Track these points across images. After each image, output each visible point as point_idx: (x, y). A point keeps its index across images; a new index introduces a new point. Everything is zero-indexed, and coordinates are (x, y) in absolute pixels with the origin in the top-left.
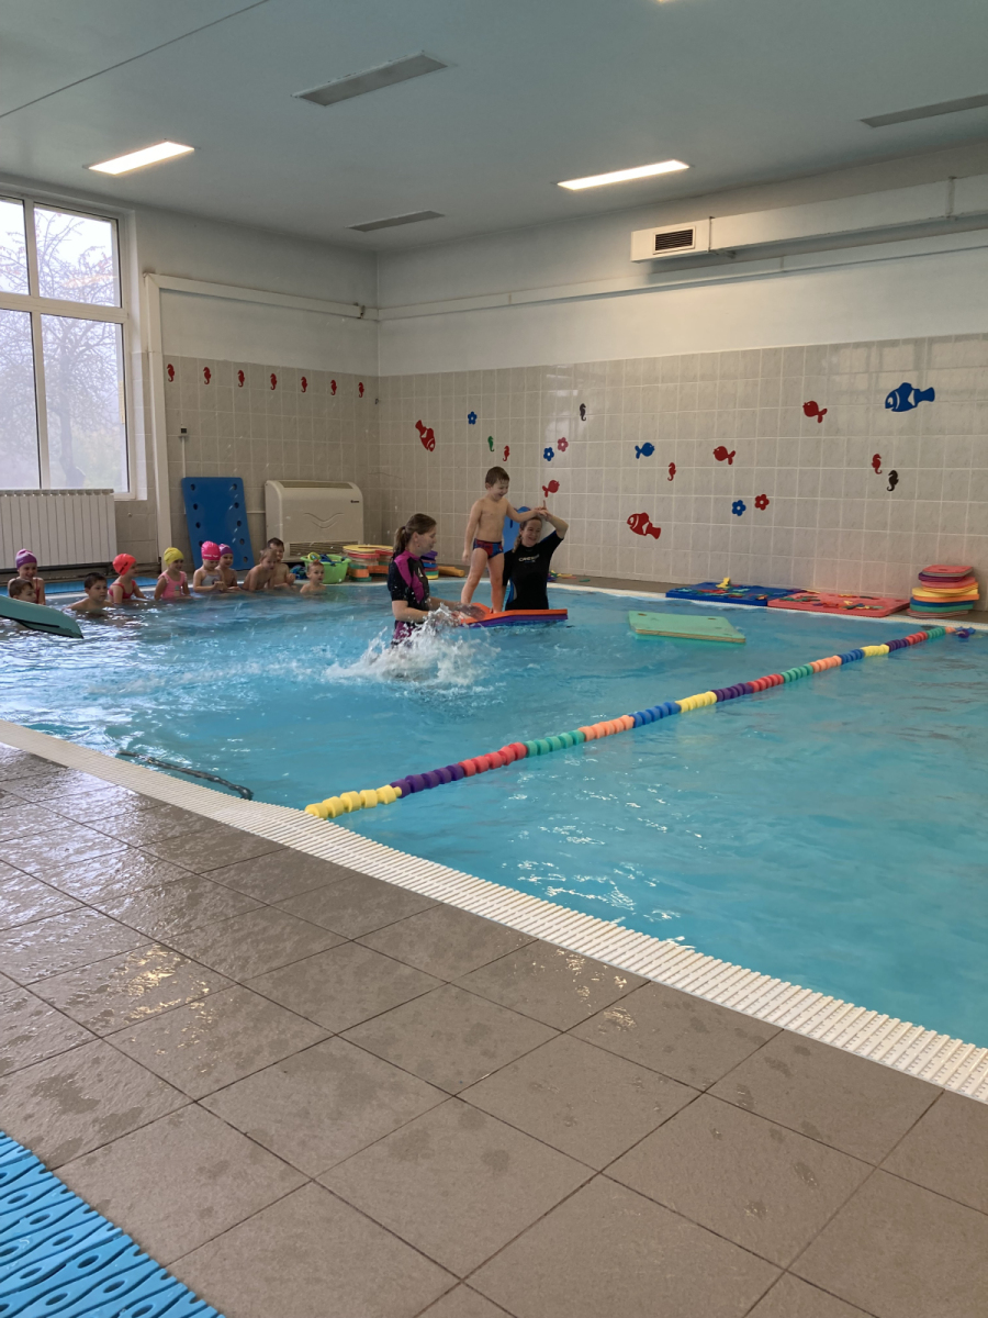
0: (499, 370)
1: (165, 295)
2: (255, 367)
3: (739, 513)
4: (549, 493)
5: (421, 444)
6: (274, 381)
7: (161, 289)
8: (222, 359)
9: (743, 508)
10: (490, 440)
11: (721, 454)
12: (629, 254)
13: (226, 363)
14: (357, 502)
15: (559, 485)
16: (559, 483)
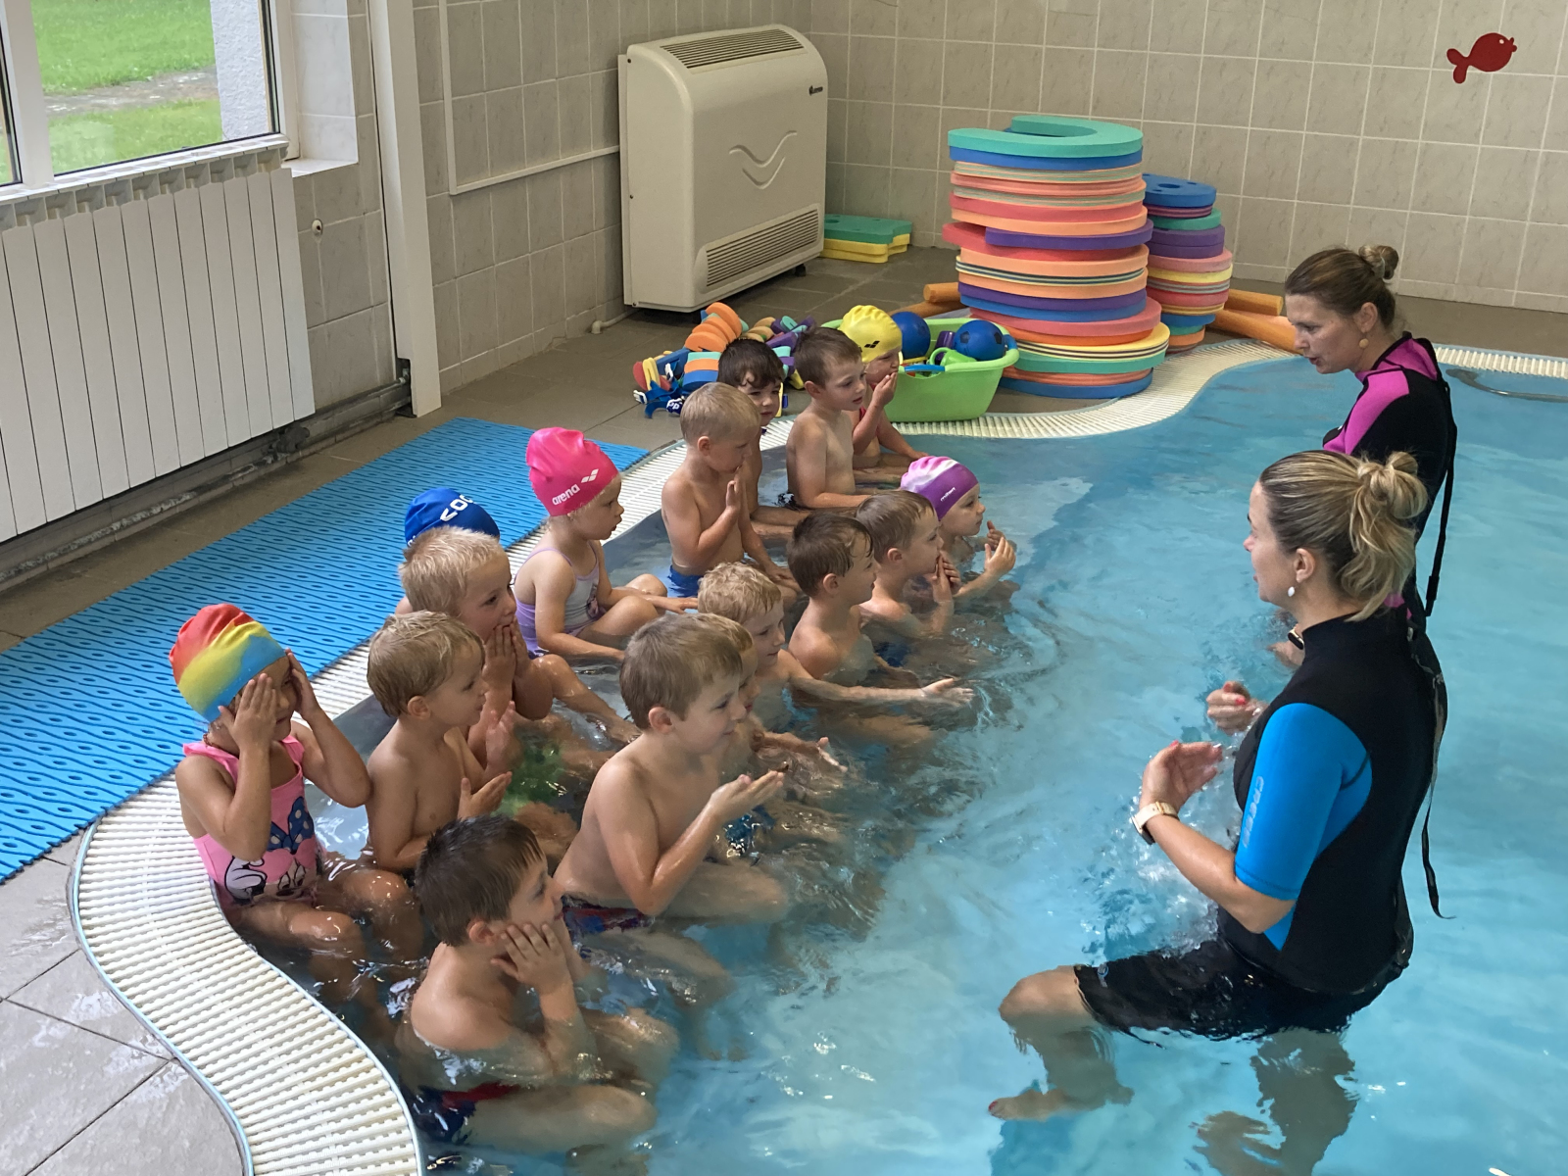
4: (1471, 71)
14: (820, 89)
15: (1515, 48)
16: (1515, 44)
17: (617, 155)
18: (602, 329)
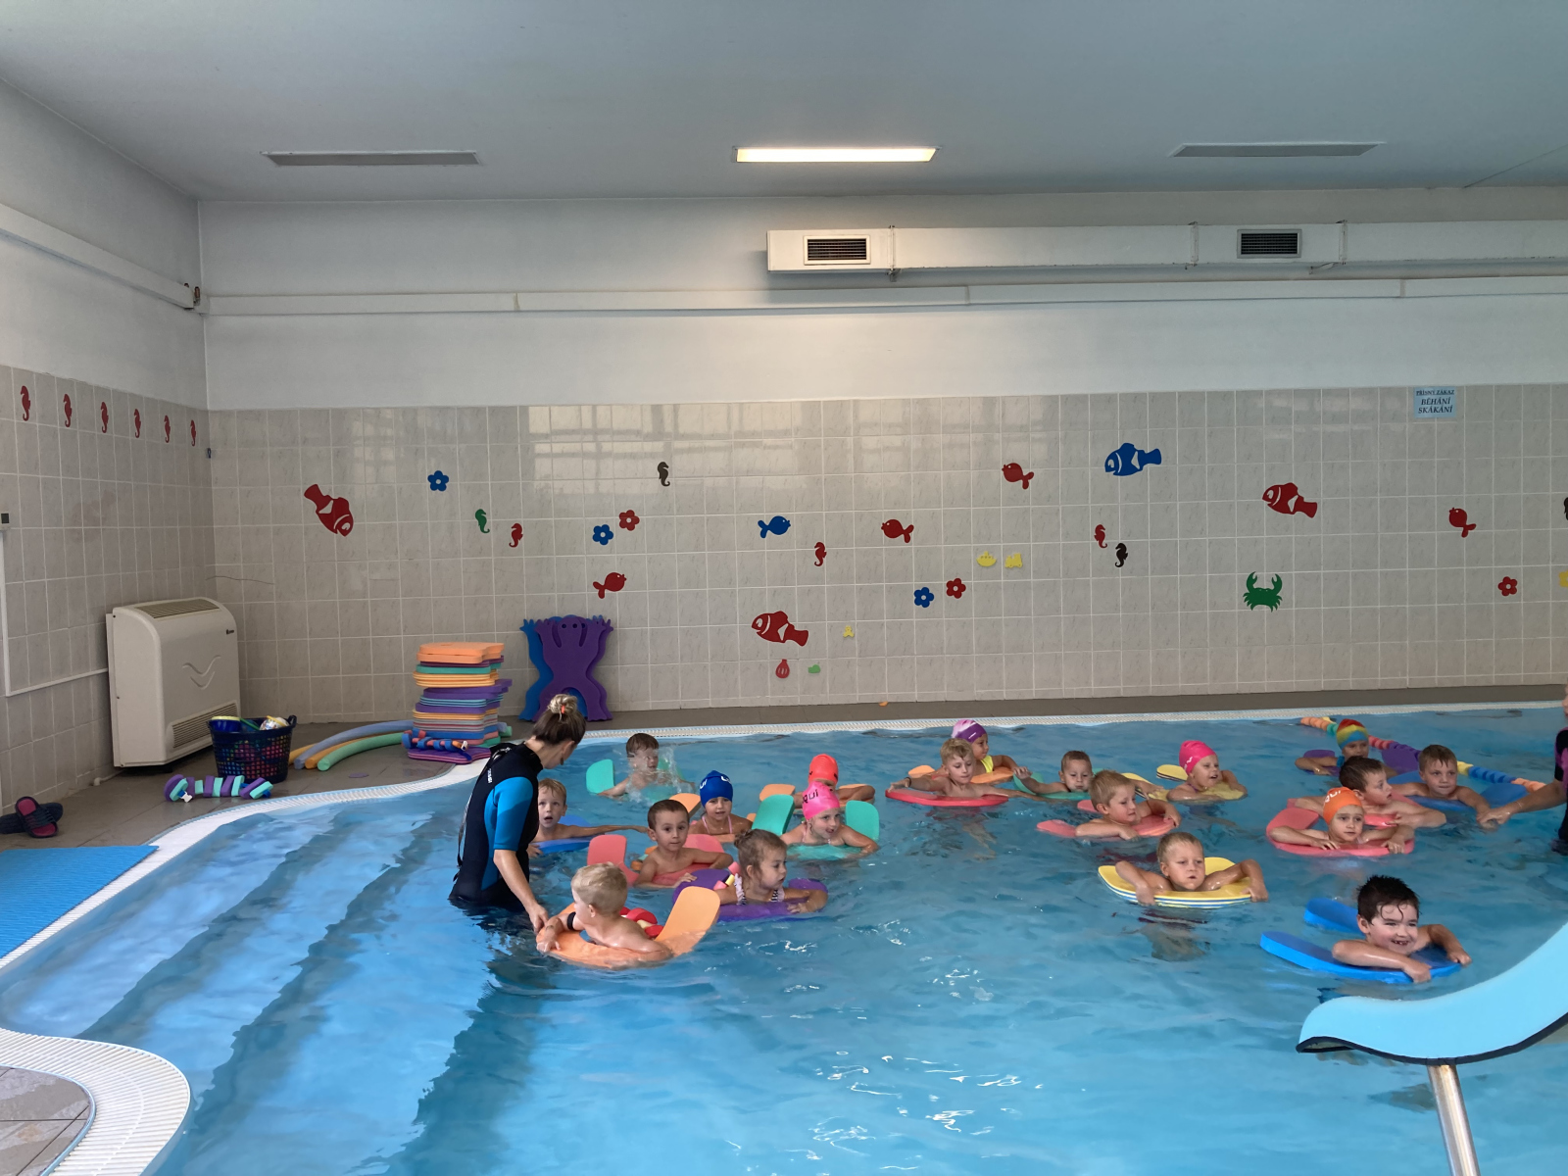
0: (494, 410)
2: (82, 387)
3: (926, 604)
4: (607, 592)
9: (931, 597)
10: (481, 516)
11: (893, 529)
13: (48, 380)
14: (232, 631)
15: (626, 579)
16: (626, 577)
18: (101, 782)
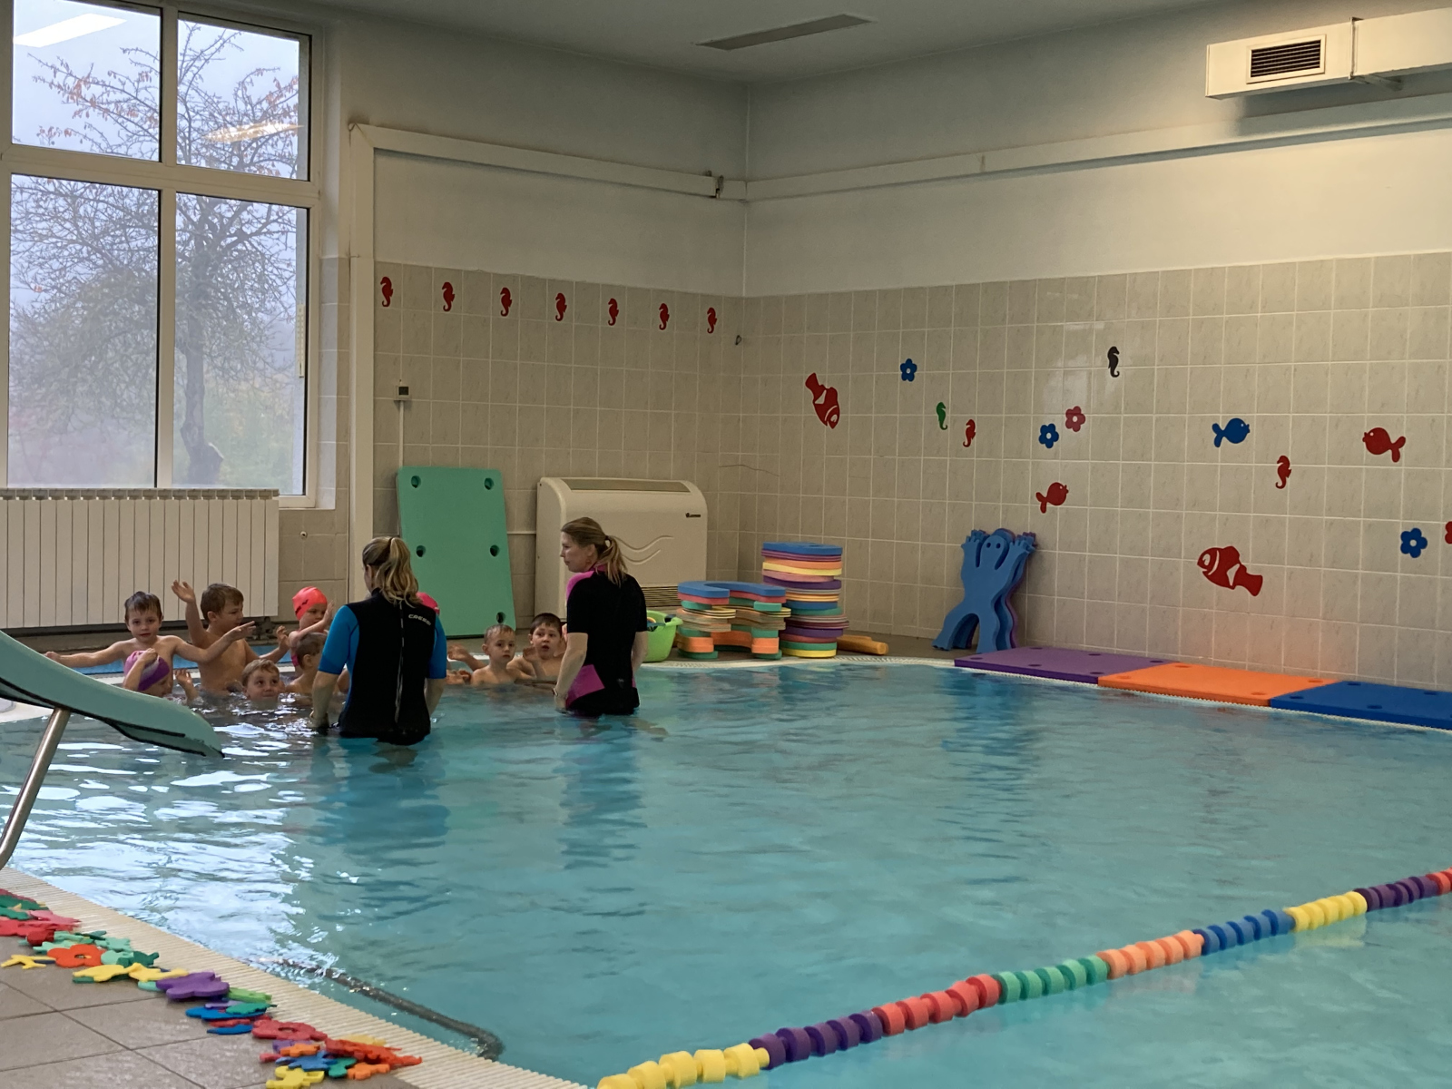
0: (959, 287)
1: (382, 160)
2: (531, 282)
3: (1415, 553)
4: (1049, 505)
5: (816, 415)
6: (561, 306)
7: (375, 149)
8: (475, 268)
9: (1423, 543)
10: (941, 409)
11: (1378, 441)
12: (1202, 84)
13: (482, 275)
14: (699, 516)
15: (1067, 491)
16: (1068, 488)
17: (535, 535)
